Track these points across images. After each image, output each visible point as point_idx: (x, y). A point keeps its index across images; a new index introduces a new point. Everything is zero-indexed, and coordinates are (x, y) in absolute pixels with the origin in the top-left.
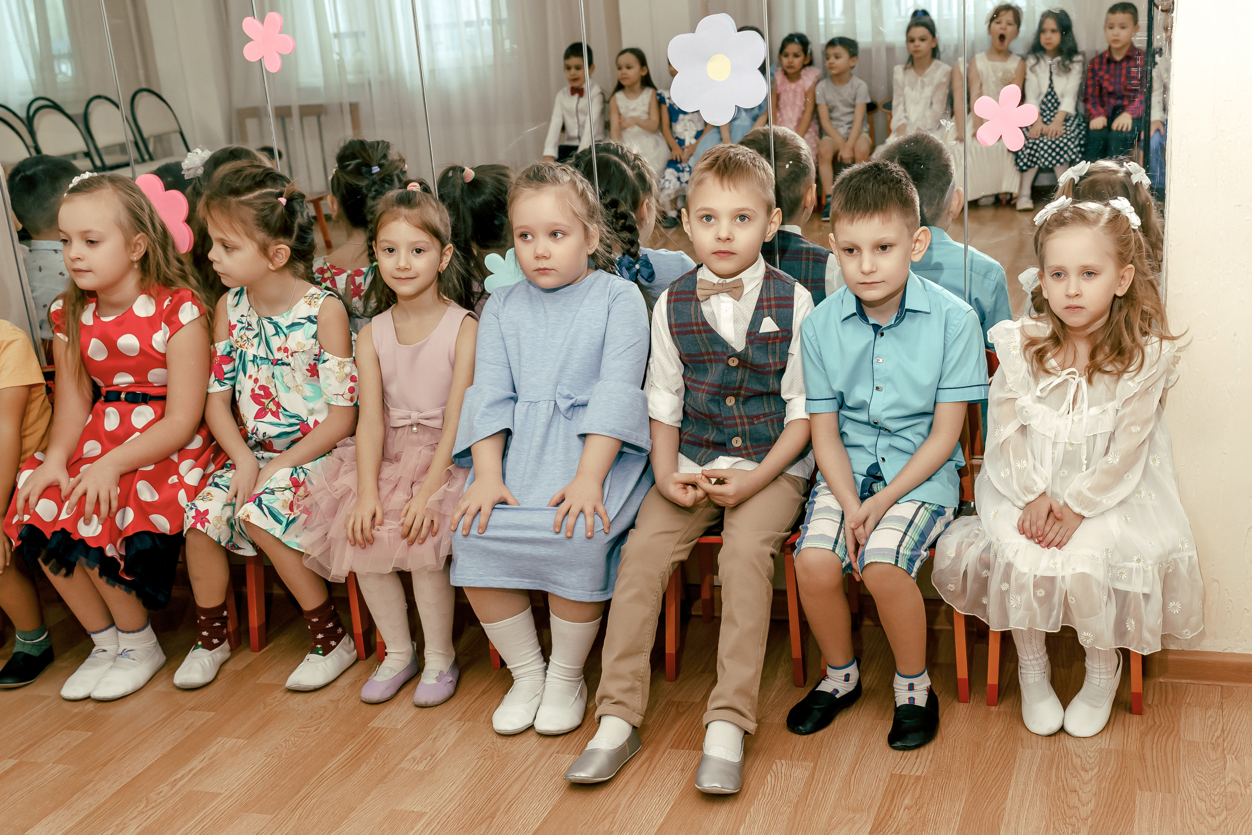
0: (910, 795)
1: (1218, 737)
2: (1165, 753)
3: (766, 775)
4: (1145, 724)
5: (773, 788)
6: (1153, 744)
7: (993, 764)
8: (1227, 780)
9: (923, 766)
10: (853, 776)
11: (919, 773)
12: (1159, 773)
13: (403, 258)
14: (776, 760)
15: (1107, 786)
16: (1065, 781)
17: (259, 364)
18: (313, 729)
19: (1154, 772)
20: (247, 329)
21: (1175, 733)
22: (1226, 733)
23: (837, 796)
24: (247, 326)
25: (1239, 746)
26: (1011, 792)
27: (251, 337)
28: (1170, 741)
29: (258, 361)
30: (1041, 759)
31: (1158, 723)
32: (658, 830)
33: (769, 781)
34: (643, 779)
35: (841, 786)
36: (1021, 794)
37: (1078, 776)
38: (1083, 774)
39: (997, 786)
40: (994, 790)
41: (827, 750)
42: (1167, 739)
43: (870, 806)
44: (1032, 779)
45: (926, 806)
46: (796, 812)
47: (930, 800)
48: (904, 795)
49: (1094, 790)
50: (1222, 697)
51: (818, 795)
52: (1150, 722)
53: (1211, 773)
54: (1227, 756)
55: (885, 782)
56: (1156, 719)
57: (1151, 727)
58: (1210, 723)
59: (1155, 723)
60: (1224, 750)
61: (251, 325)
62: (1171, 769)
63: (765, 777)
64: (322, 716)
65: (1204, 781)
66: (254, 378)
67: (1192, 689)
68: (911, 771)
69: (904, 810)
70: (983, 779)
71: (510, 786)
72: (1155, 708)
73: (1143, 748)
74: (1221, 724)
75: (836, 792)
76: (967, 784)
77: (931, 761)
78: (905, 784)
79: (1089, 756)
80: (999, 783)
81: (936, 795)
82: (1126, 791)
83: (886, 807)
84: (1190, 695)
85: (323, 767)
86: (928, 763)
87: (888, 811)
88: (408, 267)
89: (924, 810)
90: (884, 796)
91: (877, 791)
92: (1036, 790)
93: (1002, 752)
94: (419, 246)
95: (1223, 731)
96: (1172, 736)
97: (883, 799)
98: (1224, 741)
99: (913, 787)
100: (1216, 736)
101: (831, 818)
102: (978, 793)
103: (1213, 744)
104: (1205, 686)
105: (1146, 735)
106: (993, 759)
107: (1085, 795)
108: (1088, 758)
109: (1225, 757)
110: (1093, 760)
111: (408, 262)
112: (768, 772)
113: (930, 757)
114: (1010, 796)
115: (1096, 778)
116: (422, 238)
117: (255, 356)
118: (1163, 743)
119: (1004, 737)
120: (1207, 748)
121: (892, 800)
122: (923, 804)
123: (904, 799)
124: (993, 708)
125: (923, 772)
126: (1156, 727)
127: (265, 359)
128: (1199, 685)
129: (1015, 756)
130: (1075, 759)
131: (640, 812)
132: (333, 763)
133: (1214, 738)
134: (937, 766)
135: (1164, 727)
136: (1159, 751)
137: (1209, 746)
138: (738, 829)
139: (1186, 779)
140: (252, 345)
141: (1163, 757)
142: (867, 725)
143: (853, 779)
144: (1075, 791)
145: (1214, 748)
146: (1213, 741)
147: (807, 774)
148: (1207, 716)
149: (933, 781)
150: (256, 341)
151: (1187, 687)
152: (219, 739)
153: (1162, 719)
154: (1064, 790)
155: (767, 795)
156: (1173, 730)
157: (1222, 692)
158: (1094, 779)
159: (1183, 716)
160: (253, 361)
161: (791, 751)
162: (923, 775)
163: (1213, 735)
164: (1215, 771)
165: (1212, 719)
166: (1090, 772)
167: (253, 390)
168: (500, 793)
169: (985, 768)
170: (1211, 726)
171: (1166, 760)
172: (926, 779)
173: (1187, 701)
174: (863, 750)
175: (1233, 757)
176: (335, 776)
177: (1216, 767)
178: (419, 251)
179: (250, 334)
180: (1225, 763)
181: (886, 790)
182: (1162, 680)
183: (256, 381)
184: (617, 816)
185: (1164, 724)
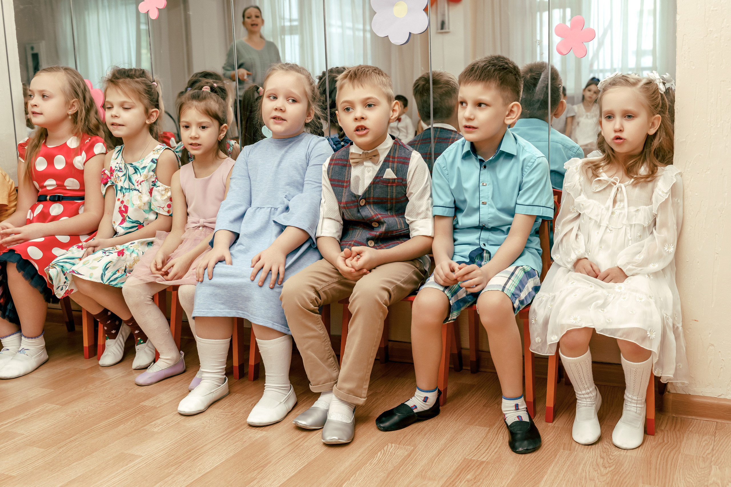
0: (473, 473)
1: (708, 454)
2: (667, 461)
3: (379, 451)
4: (656, 442)
5: (379, 461)
6: (659, 454)
7: (539, 458)
8: (710, 482)
9: (488, 455)
10: (438, 458)
11: (484, 460)
12: (659, 473)
13: (194, 131)
14: (389, 444)
15: (618, 478)
16: (588, 473)
17: (124, 192)
18: (105, 403)
19: (656, 472)
20: (119, 171)
21: (676, 449)
22: (715, 452)
23: (421, 469)
24: (119, 169)
25: (723, 461)
26: (546, 477)
27: (120, 176)
28: (672, 454)
29: (124, 190)
30: (574, 458)
31: (666, 442)
32: (288, 480)
33: (378, 456)
34: (294, 448)
35: (426, 463)
36: (553, 478)
37: (599, 470)
38: (602, 469)
39: (537, 472)
40: (534, 474)
41: (426, 440)
42: (670, 452)
43: (442, 477)
44: (564, 470)
45: (481, 480)
46: (388, 477)
47: (486, 477)
48: (469, 472)
49: (607, 481)
50: (716, 429)
51: (409, 467)
52: (660, 441)
53: (698, 476)
54: (713, 466)
55: (458, 463)
56: (665, 439)
57: (660, 444)
58: (704, 444)
59: (664, 441)
60: (711, 462)
61: (121, 169)
62: (669, 471)
63: (377, 453)
64: (115, 397)
65: (692, 481)
66: (121, 200)
67: (695, 423)
68: (479, 457)
69: (465, 482)
70: (529, 466)
71: (206, 445)
72: (666, 433)
73: (651, 456)
74: (712, 445)
75: (421, 467)
76: (516, 469)
77: (496, 452)
78: (472, 465)
79: (610, 459)
80: (539, 470)
81: (491, 475)
82: (632, 483)
83: (452, 479)
84: (693, 426)
85: (96, 424)
86: (493, 454)
87: (453, 481)
88: (197, 136)
89: (479, 483)
90: (454, 472)
91: (450, 468)
92: (565, 477)
93: (548, 451)
94: (204, 125)
95: (713, 450)
96: (674, 450)
97: (452, 474)
98: (712, 456)
99: (477, 468)
100: (707, 452)
101: (411, 482)
102: (522, 475)
103: (704, 458)
104: (705, 421)
105: (655, 448)
106: (540, 455)
107: (600, 483)
108: (609, 460)
109: (711, 467)
110: (612, 461)
111: (197, 134)
112: (380, 450)
113: (496, 450)
114: (544, 479)
115: (611, 473)
116: (205, 120)
117: (122, 187)
118: (667, 455)
119: (552, 442)
120: (699, 460)
121: (458, 475)
122: (480, 479)
123: (468, 475)
124: (550, 424)
125: (487, 459)
126: (664, 444)
127: (128, 189)
128: (701, 420)
129: (557, 455)
130: (599, 459)
131: (281, 468)
132: (103, 423)
133: (705, 454)
134: (499, 456)
135: (670, 444)
136: (662, 459)
137: (701, 459)
138: (343, 484)
139: (679, 479)
140: (121, 180)
141: (665, 463)
142: (460, 427)
143: (436, 460)
144: (594, 480)
145: (704, 461)
146: (704, 456)
147: (406, 453)
148: (703, 440)
149: (493, 465)
150: (123, 178)
151: (691, 421)
152: (46, 404)
153: (669, 439)
154: (586, 478)
155: (372, 464)
156: (676, 446)
157: (716, 426)
158: (610, 473)
159: (685, 438)
160: (121, 190)
161: (402, 439)
162: (487, 461)
163: (705, 452)
164: (702, 475)
165: (706, 442)
166: (608, 469)
167: (120, 208)
168: (196, 449)
169: (532, 460)
170: (704, 446)
171: (667, 465)
172: (488, 463)
173: (690, 430)
174: (451, 442)
175: (717, 467)
176: (100, 430)
177: (703, 472)
178: (204, 127)
179: (120, 174)
180: (710, 471)
181: (457, 468)
182: (674, 416)
183: (122, 202)
184: (265, 469)
185: (670, 442)
